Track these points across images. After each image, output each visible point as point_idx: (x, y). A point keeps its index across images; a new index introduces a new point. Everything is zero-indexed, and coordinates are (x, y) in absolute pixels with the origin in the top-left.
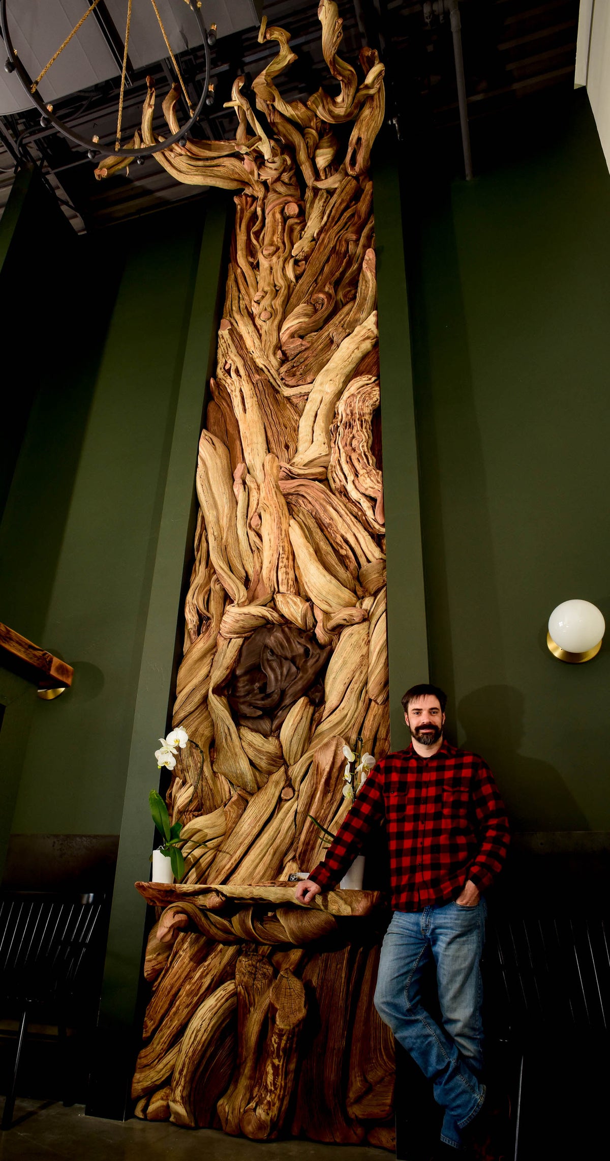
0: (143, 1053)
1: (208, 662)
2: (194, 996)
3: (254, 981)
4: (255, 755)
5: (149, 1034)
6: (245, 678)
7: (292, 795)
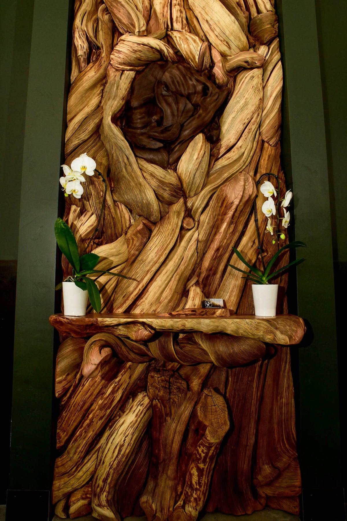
0: (59, 461)
1: (99, 92)
2: (107, 409)
3: (170, 394)
4: (159, 186)
5: (62, 444)
6: (143, 110)
7: (193, 225)
